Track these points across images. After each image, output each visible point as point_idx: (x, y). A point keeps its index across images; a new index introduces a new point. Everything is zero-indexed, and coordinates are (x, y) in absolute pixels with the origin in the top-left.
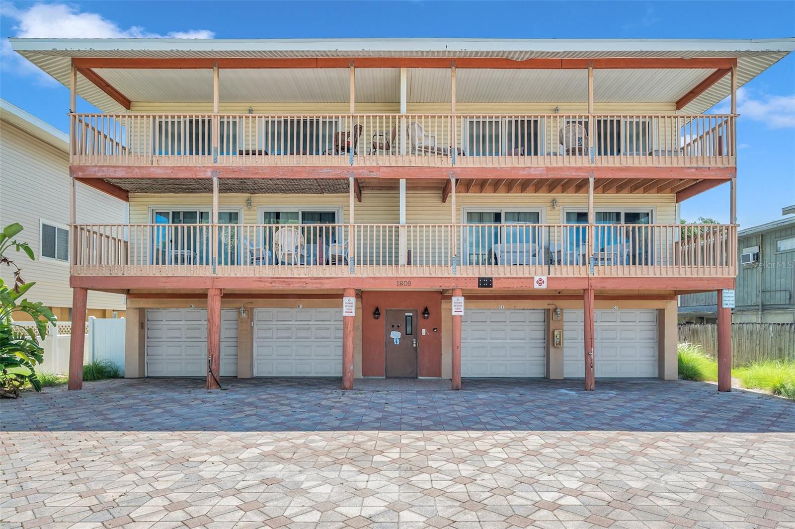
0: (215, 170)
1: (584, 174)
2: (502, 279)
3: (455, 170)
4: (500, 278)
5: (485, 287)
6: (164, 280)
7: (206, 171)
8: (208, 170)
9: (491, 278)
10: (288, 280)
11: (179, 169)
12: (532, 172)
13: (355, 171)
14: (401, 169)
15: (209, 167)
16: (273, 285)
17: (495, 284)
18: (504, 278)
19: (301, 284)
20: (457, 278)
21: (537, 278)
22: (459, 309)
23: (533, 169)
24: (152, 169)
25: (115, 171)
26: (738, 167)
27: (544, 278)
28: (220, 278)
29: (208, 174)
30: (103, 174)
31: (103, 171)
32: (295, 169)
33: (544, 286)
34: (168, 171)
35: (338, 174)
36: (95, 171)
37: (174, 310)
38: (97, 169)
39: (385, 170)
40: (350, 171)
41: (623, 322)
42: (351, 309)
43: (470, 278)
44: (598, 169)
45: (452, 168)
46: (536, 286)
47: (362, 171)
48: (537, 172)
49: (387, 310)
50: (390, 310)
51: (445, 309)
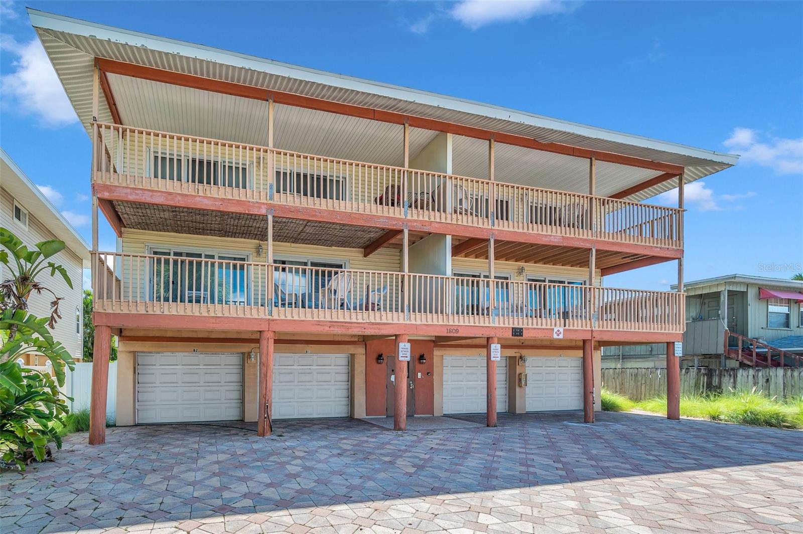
0: (271, 207)
1: (589, 245)
2: (531, 330)
3: (494, 232)
4: (529, 329)
5: (517, 336)
6: (214, 320)
7: (260, 208)
8: (262, 207)
9: (522, 329)
10: (347, 324)
11: (230, 202)
12: (552, 239)
13: (409, 224)
14: (449, 226)
15: (264, 204)
16: (332, 329)
17: (526, 335)
18: (531, 328)
19: (359, 329)
20: (495, 328)
21: (556, 330)
22: (497, 355)
23: (552, 237)
24: (198, 199)
25: (152, 196)
26: (684, 249)
27: (561, 330)
28: (276, 320)
29: (263, 211)
30: (138, 197)
31: (137, 194)
32: (353, 215)
33: (561, 336)
34: (217, 203)
35: (393, 225)
36: (126, 193)
37: (169, 354)
38: (129, 191)
39: (437, 225)
40: (405, 223)
42: (406, 354)
43: (506, 328)
44: (598, 242)
45: (492, 229)
46: (555, 336)
47: (415, 224)
48: (556, 240)
49: (388, 356)
50: (390, 356)
51: (437, 356)
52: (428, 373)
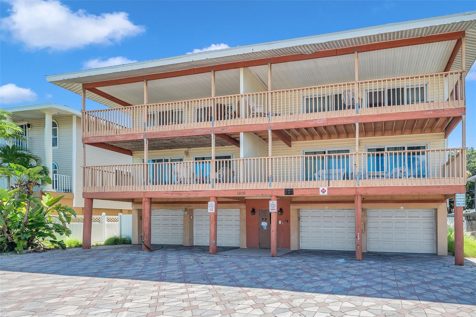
0: (145, 134)
1: (352, 121)
3: (271, 125)
4: (298, 189)
5: (289, 194)
6: (122, 194)
7: (141, 136)
8: (142, 135)
9: (293, 189)
10: (181, 192)
11: (129, 135)
12: (318, 122)
13: (214, 130)
14: (239, 127)
15: (142, 133)
16: (173, 195)
17: (296, 194)
18: (300, 189)
19: (186, 195)
20: (272, 190)
21: (321, 189)
22: (274, 208)
23: (318, 121)
24: (117, 137)
25: (101, 139)
27: (326, 189)
28: (147, 192)
29: (142, 137)
30: (96, 140)
31: (96, 139)
32: (184, 131)
33: (326, 193)
34: (124, 137)
35: (205, 133)
36: (92, 140)
38: (93, 138)
39: (231, 128)
40: (212, 130)
41: (410, 217)
42: (212, 208)
43: (280, 189)
44: (361, 117)
45: (269, 123)
46: (321, 193)
47: (218, 129)
48: (321, 122)
49: (260, 210)
50: (261, 210)
51: (292, 209)
52: (286, 221)
